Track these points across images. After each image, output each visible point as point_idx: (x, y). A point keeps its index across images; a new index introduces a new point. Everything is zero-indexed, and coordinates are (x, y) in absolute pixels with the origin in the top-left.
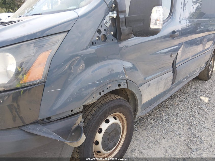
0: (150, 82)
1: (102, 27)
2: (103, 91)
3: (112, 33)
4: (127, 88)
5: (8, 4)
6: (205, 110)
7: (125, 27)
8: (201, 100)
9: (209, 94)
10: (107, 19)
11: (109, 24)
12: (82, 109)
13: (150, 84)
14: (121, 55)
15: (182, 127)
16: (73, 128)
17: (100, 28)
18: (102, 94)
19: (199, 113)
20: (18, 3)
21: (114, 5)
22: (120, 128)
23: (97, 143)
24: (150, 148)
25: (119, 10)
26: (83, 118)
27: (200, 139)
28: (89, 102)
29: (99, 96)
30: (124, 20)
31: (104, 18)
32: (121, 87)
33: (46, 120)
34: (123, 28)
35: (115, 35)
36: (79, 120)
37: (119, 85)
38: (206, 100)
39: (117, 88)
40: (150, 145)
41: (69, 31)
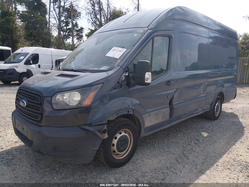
0: (151, 113)
1: (120, 80)
2: (118, 114)
3: (125, 83)
4: (133, 114)
5: (33, 36)
6: (201, 141)
7: (132, 80)
8: (200, 134)
9: (210, 130)
10: (123, 76)
11: (124, 78)
12: (107, 122)
13: (150, 114)
14: (130, 95)
15: (177, 149)
16: (102, 130)
17: (119, 81)
18: (118, 115)
19: (195, 143)
20: (44, 36)
21: (127, 69)
22: (128, 139)
23: (113, 145)
24: (150, 159)
25: (130, 72)
26: (107, 127)
27: (188, 157)
28: (111, 118)
29: (116, 116)
30: (132, 77)
31: (121, 76)
32: (129, 113)
33: (89, 125)
34: (132, 81)
35: (127, 84)
36: (105, 127)
37: (128, 112)
38: (205, 135)
39: (127, 113)
40: (150, 157)
41: (103, 83)
